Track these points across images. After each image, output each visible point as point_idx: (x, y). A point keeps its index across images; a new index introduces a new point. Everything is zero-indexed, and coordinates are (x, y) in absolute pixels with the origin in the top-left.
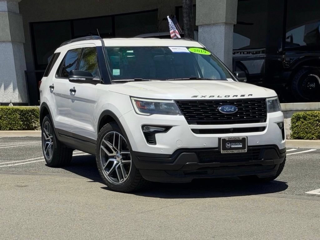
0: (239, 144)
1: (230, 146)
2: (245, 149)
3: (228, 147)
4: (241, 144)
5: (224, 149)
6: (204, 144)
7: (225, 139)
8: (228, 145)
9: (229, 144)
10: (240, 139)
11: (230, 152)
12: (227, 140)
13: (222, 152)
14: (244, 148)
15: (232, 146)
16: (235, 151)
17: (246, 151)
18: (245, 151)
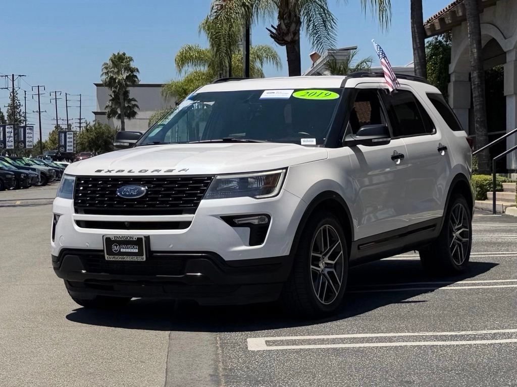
0: (134, 247)
1: (119, 250)
2: (143, 256)
3: (116, 251)
4: (135, 247)
5: (110, 253)
6: (87, 244)
7: (110, 238)
8: (115, 248)
9: (117, 246)
10: (134, 239)
11: (119, 258)
12: (113, 239)
13: (107, 257)
14: (140, 254)
15: (122, 250)
16: (128, 259)
17: (145, 259)
18: (143, 259)
